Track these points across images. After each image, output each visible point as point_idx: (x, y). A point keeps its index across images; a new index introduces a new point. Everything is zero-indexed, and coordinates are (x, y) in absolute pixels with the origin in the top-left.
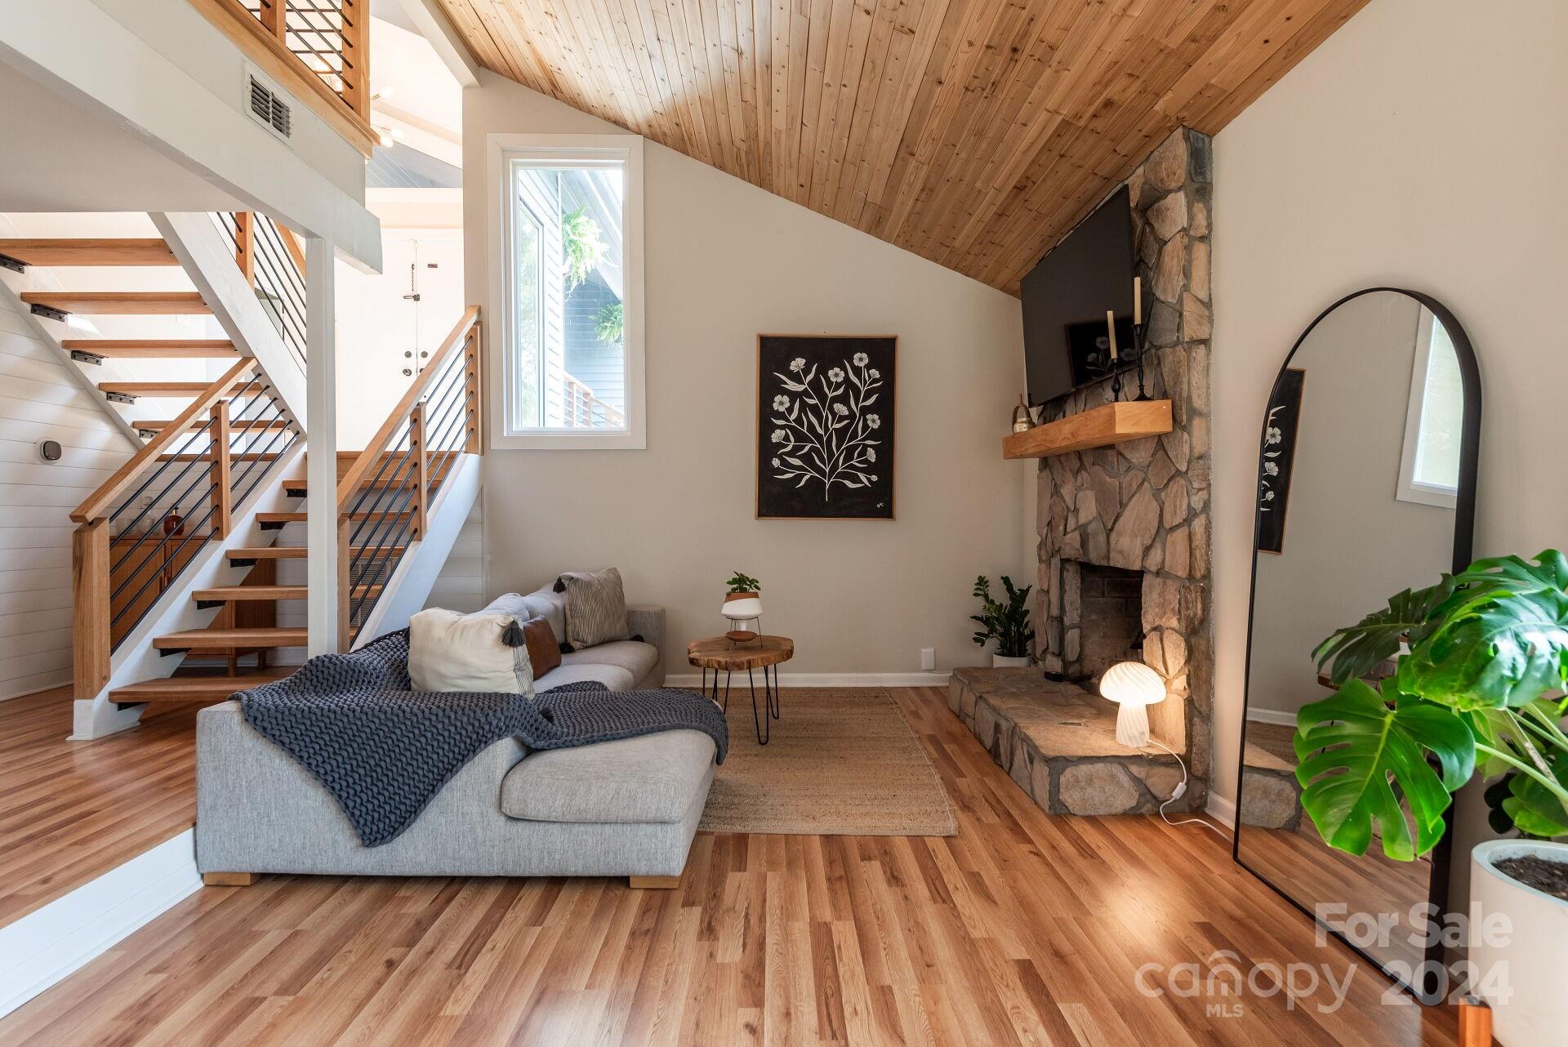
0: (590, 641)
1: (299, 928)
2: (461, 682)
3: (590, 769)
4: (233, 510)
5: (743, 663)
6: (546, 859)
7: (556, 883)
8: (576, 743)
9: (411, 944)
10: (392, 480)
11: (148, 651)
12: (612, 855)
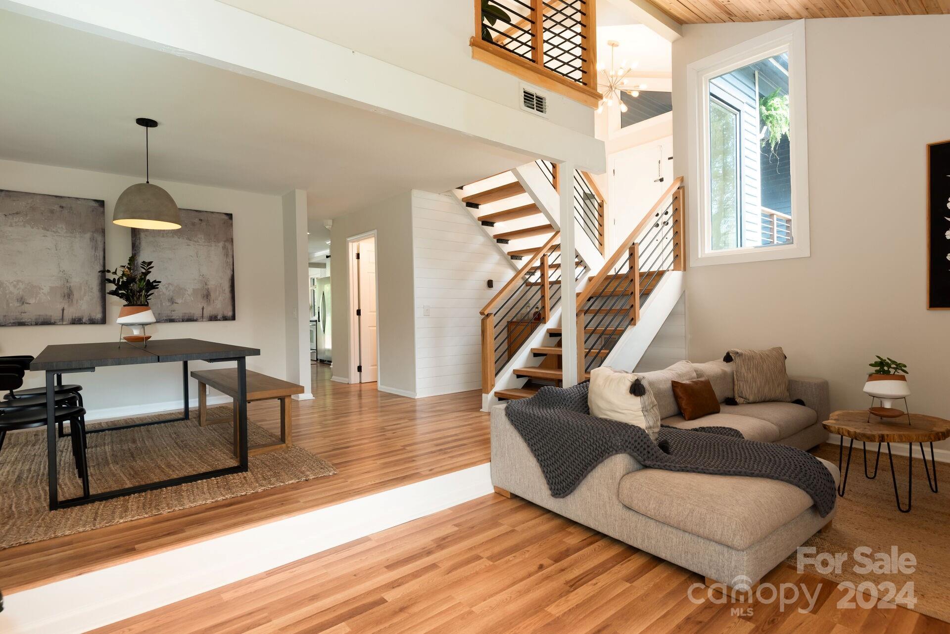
0: (751, 399)
1: (516, 528)
2: (608, 413)
3: (675, 489)
4: (551, 310)
5: (874, 436)
6: (646, 541)
7: (656, 561)
8: (673, 468)
9: (557, 560)
10: (614, 290)
11: (511, 375)
12: (690, 556)
